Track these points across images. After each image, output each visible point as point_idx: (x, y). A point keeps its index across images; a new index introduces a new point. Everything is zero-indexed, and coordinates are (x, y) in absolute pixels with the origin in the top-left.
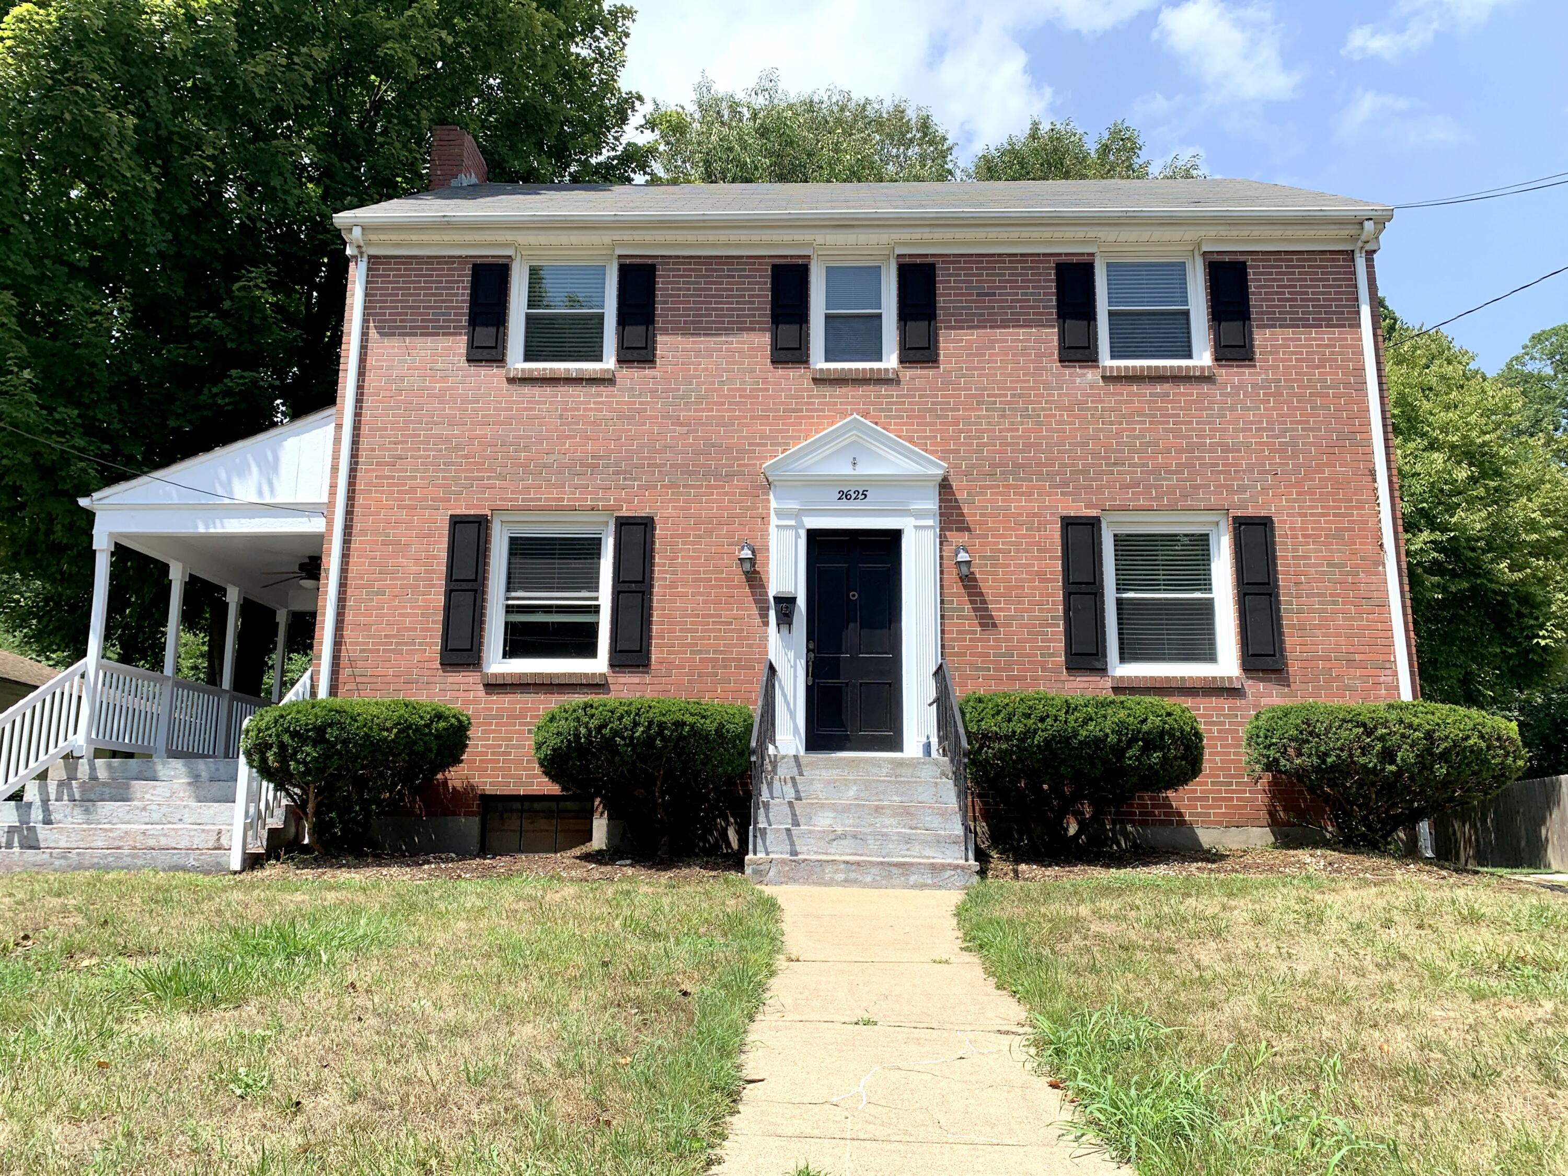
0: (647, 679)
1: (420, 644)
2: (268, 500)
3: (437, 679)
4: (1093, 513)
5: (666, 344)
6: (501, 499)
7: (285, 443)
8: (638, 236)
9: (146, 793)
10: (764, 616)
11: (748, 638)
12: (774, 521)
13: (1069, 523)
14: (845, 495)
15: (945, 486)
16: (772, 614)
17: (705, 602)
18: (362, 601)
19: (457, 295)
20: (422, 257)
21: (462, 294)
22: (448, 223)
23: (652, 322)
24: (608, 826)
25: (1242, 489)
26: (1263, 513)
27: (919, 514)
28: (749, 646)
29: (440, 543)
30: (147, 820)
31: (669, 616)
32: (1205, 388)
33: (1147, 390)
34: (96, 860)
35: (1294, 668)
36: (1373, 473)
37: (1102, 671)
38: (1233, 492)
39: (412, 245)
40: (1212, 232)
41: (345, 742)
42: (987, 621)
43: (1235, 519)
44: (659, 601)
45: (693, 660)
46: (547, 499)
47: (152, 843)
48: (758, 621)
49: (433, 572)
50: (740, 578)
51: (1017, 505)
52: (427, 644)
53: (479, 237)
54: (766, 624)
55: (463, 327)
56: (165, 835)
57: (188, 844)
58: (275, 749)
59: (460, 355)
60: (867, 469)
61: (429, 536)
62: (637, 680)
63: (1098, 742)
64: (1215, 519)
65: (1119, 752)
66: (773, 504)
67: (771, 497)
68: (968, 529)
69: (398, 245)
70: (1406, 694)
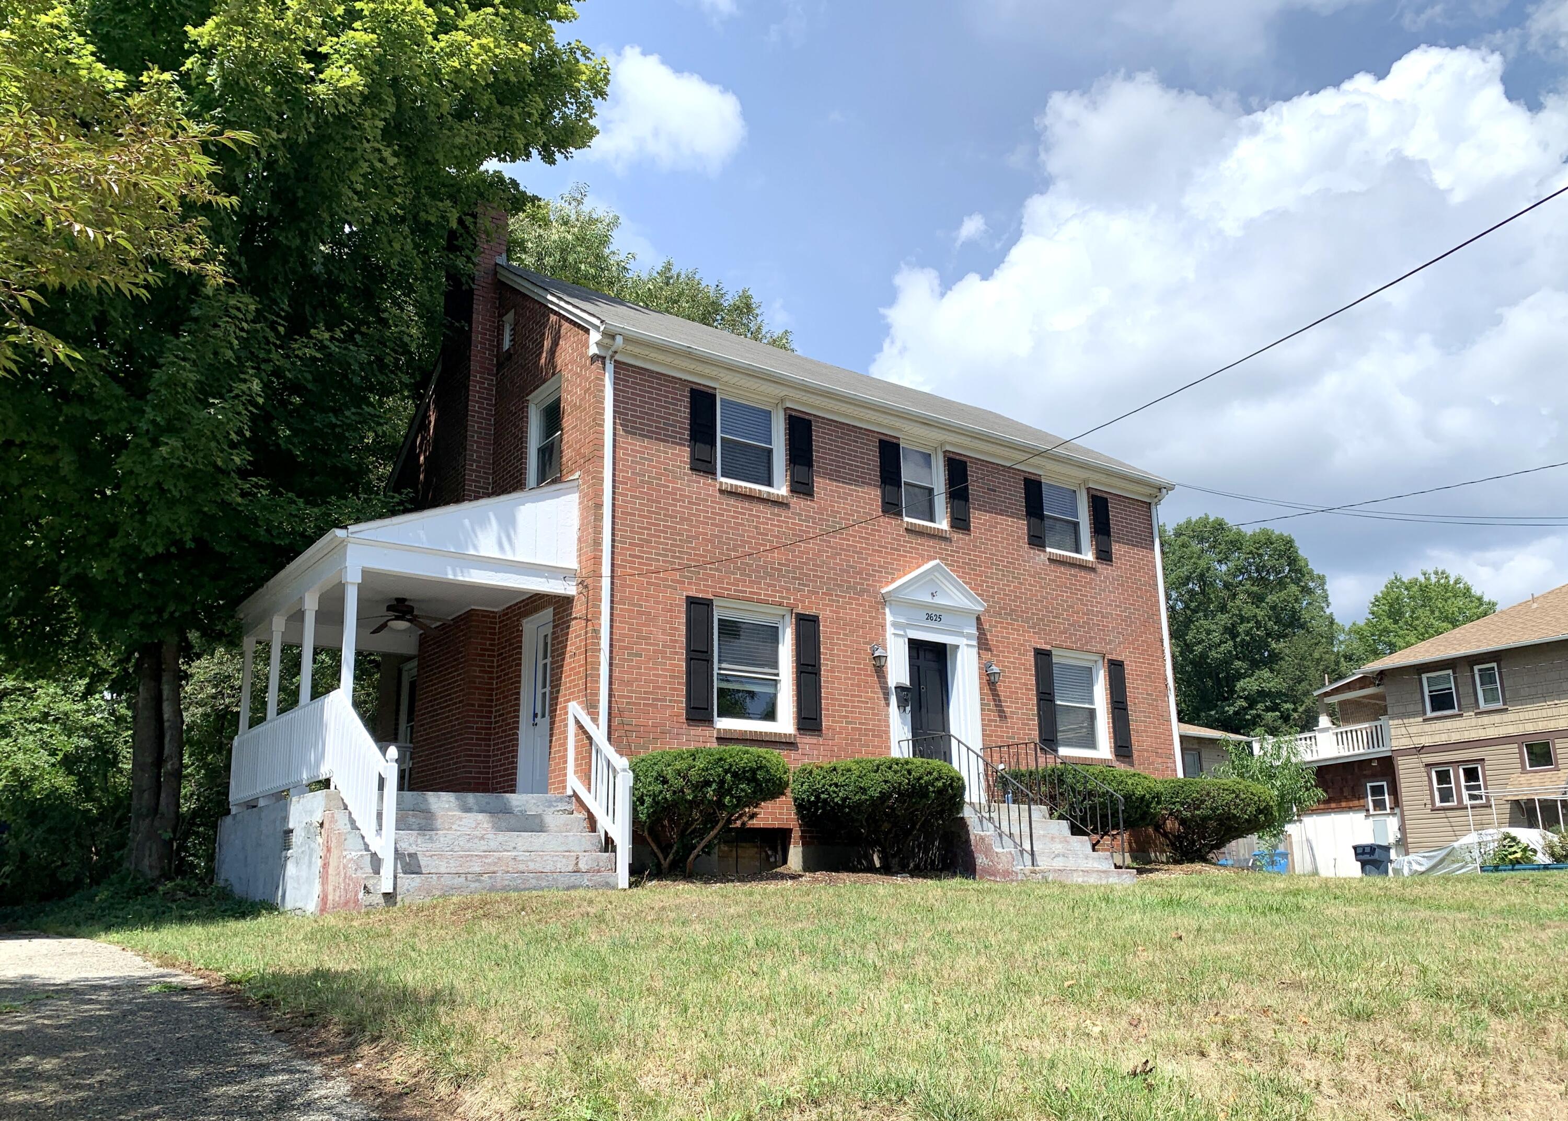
0: (821, 739)
1: (670, 701)
2: (509, 556)
3: (683, 731)
4: (1048, 647)
5: (820, 484)
6: (720, 588)
7: (522, 507)
8: (807, 398)
9: (453, 823)
10: (887, 699)
11: (877, 715)
12: (890, 630)
13: (1037, 653)
14: (929, 617)
15: (979, 619)
16: (893, 700)
17: (852, 685)
18: (625, 660)
19: (680, 411)
20: (652, 372)
21: (684, 411)
22: (690, 353)
23: (810, 465)
24: (803, 852)
25: (1111, 642)
26: (1119, 658)
27: (966, 636)
28: (879, 720)
29: (679, 618)
30: (485, 848)
31: (832, 694)
33: (1068, 571)
34: (507, 883)
35: (1135, 754)
36: (1162, 641)
37: (1056, 751)
38: (1106, 644)
39: (652, 361)
40: (1096, 476)
41: (768, 781)
43: (1109, 660)
44: (825, 682)
45: (846, 728)
46: (751, 593)
47: (522, 867)
48: (883, 702)
49: (676, 641)
50: (870, 669)
51: (1013, 637)
52: (675, 701)
53: (700, 368)
54: (888, 705)
55: (686, 440)
56: (532, 861)
57: (553, 869)
58: (714, 786)
59: (685, 462)
60: (940, 600)
61: (671, 610)
62: (815, 741)
64: (1095, 658)
66: (889, 618)
67: (887, 610)
68: (990, 650)
69: (635, 357)
70: (1180, 775)
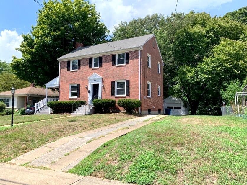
1: (65, 96)
3: (66, 99)
4: (114, 81)
6: (70, 83)
12: (89, 83)
13: (112, 82)
14: (94, 80)
15: (102, 79)
20: (64, 61)
26: (129, 80)
27: (100, 82)
31: (81, 93)
32: (125, 67)
33: (119, 68)
35: (130, 95)
37: (114, 96)
38: (126, 78)
40: (126, 50)
42: (105, 92)
43: (126, 80)
46: (73, 83)
49: (65, 89)
50: (86, 89)
51: (108, 80)
55: (67, 67)
60: (96, 78)
61: (65, 86)
62: (79, 98)
63: (99, 104)
65: (101, 104)
67: (89, 81)
